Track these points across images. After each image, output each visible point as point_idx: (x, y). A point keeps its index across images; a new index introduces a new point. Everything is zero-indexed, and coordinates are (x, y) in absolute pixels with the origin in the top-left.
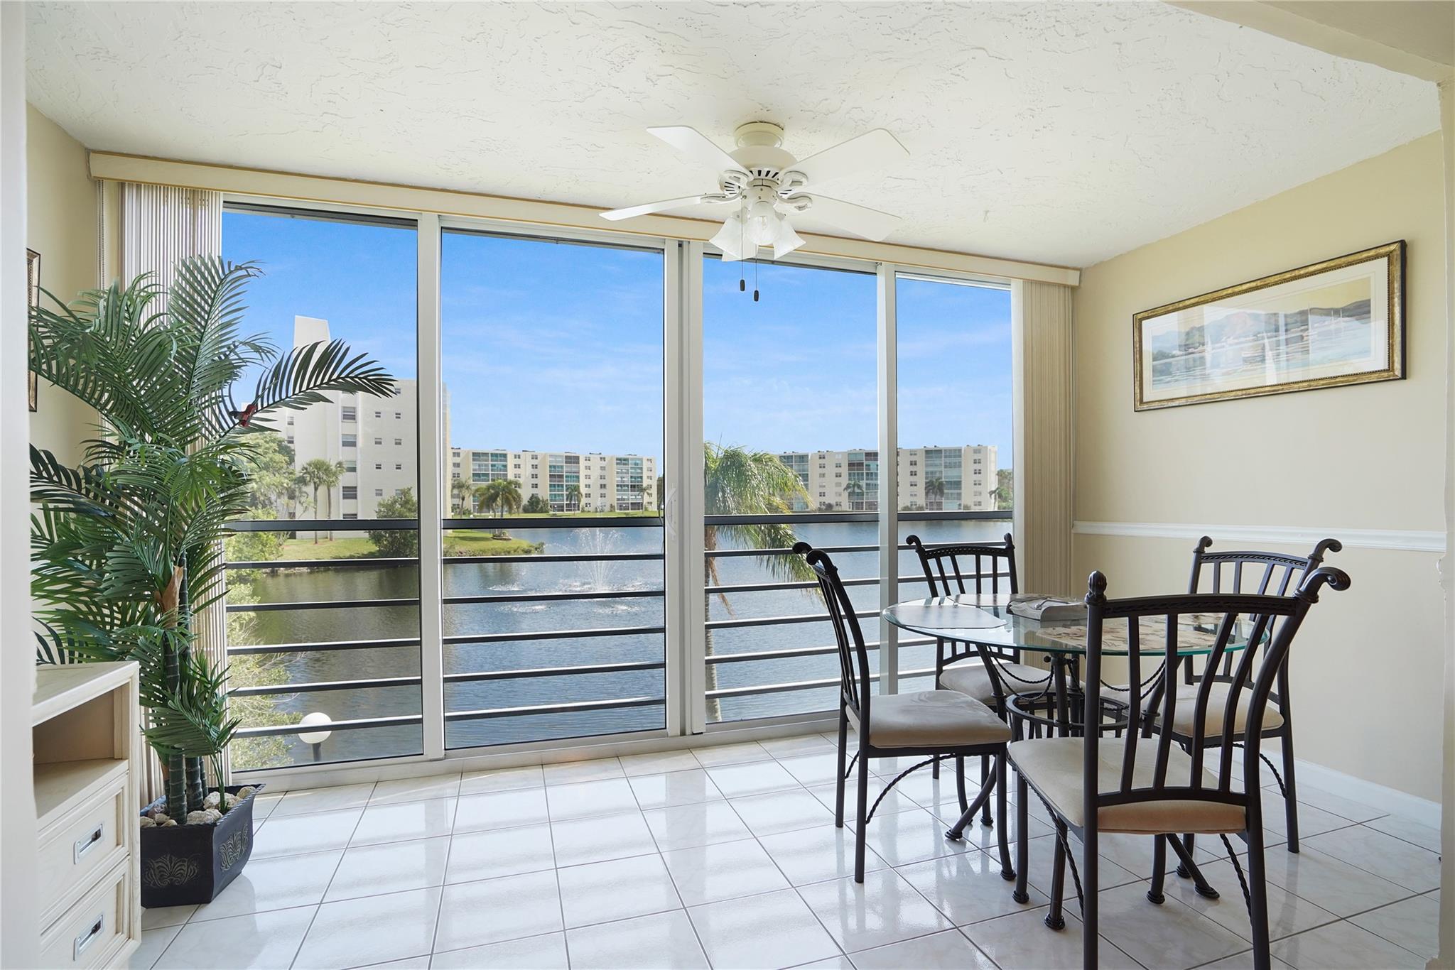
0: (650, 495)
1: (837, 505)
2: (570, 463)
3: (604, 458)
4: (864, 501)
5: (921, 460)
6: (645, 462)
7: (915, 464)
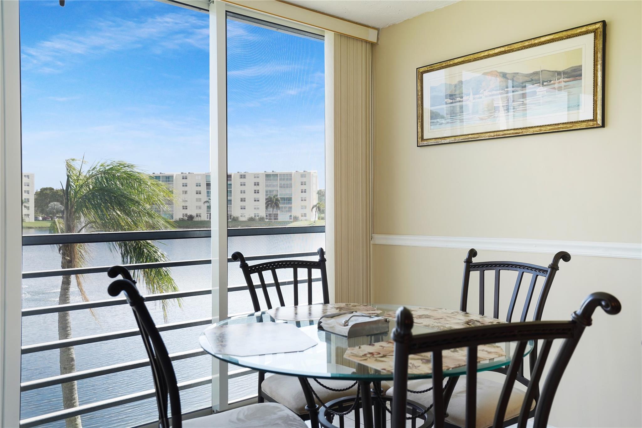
0: (28, 208)
1: (197, 216)
5: (262, 181)
7: (258, 185)
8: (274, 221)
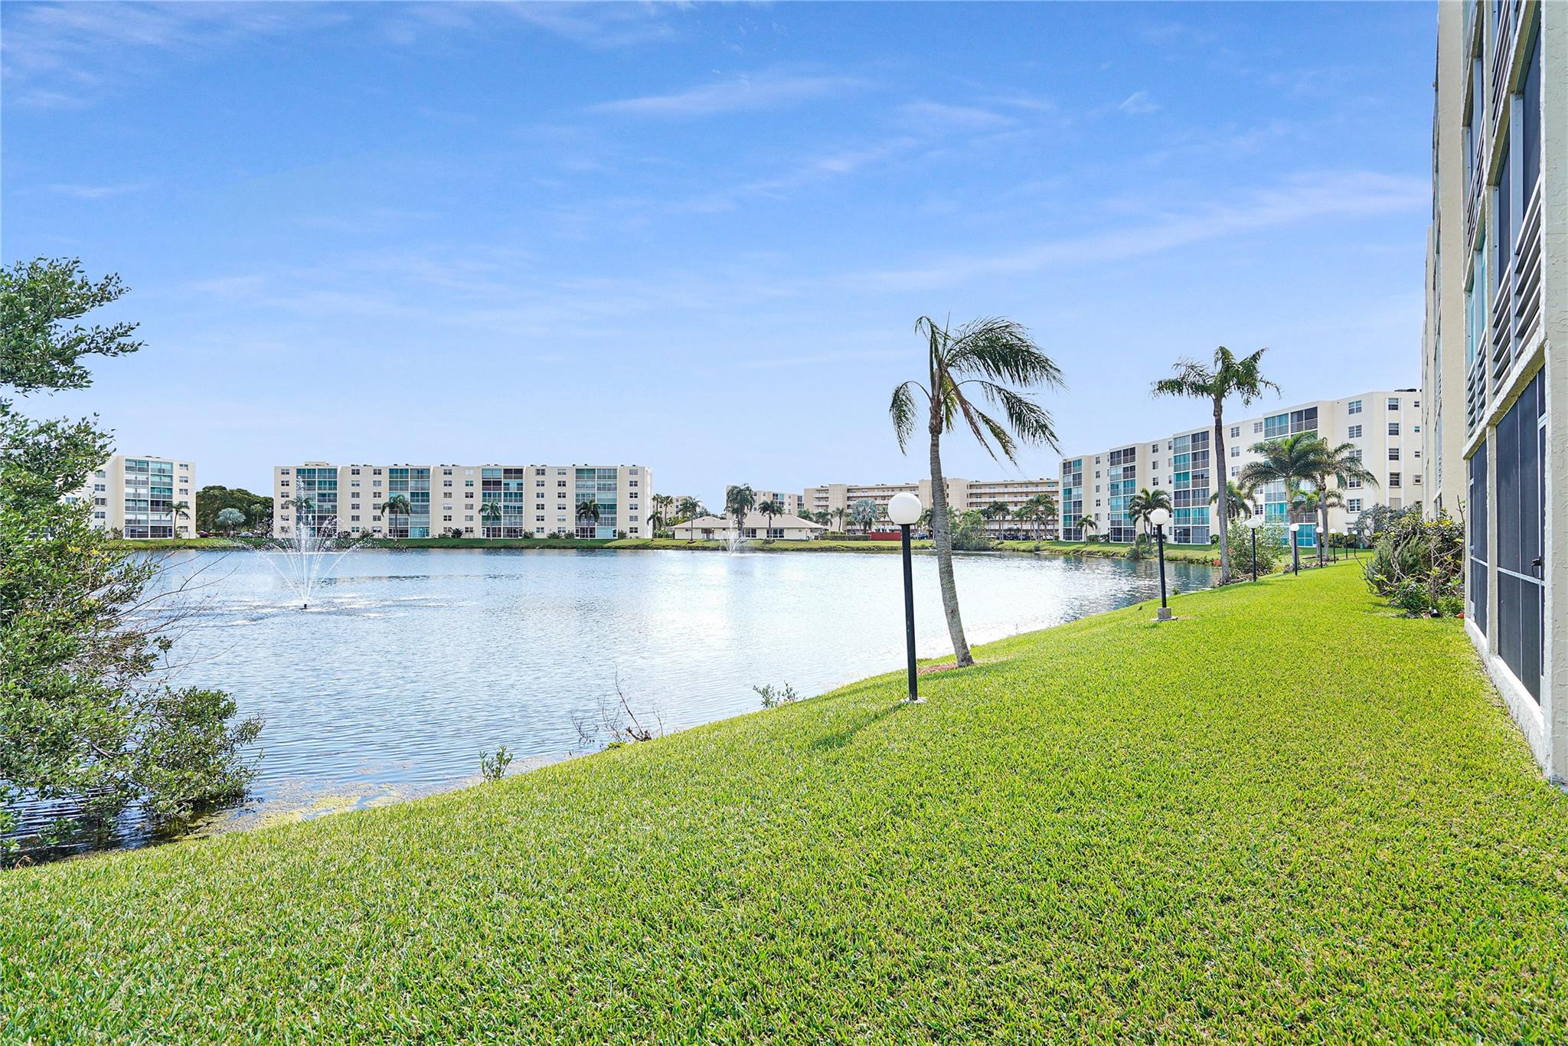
1: (467, 531)
4: (502, 527)
5: (570, 479)
7: (564, 485)
8: (589, 539)
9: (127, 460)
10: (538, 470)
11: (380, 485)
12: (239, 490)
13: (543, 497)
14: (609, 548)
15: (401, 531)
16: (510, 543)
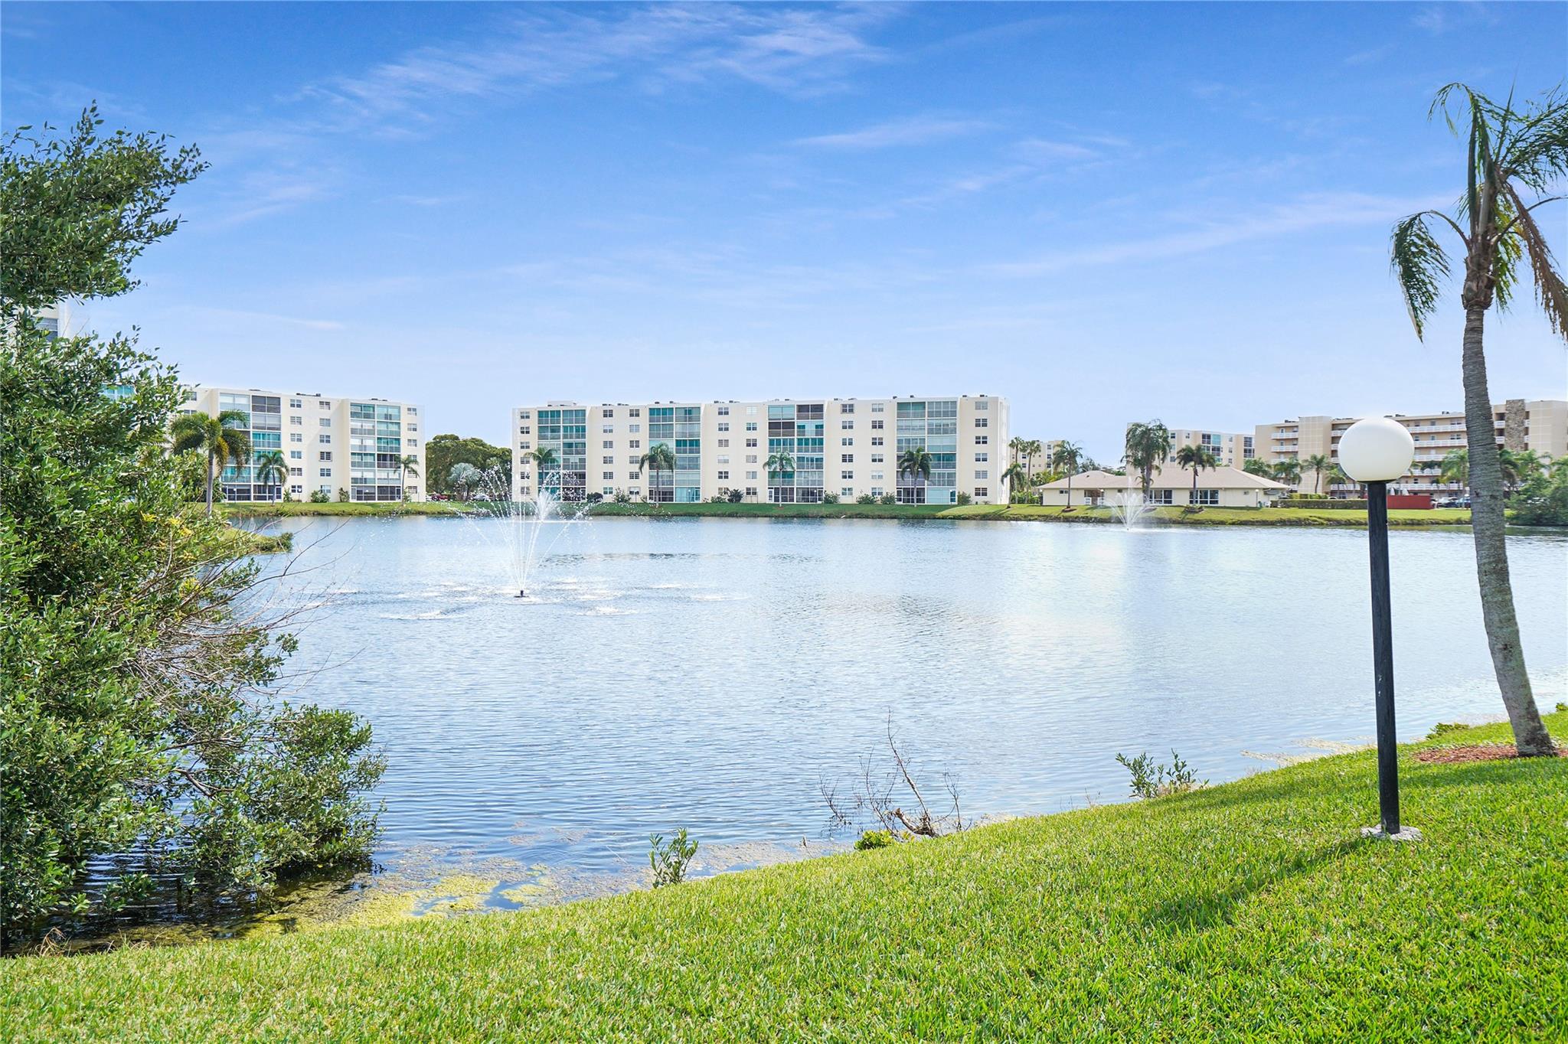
0: (415, 474)
1: (748, 493)
2: (262, 410)
3: (328, 404)
4: (795, 487)
5: (889, 418)
6: (404, 412)
7: (881, 427)
8: (915, 504)
9: (352, 405)
10: (844, 406)
11: (637, 430)
12: (474, 440)
13: (851, 444)
14: (944, 518)
15: (665, 493)
16: (805, 510)
